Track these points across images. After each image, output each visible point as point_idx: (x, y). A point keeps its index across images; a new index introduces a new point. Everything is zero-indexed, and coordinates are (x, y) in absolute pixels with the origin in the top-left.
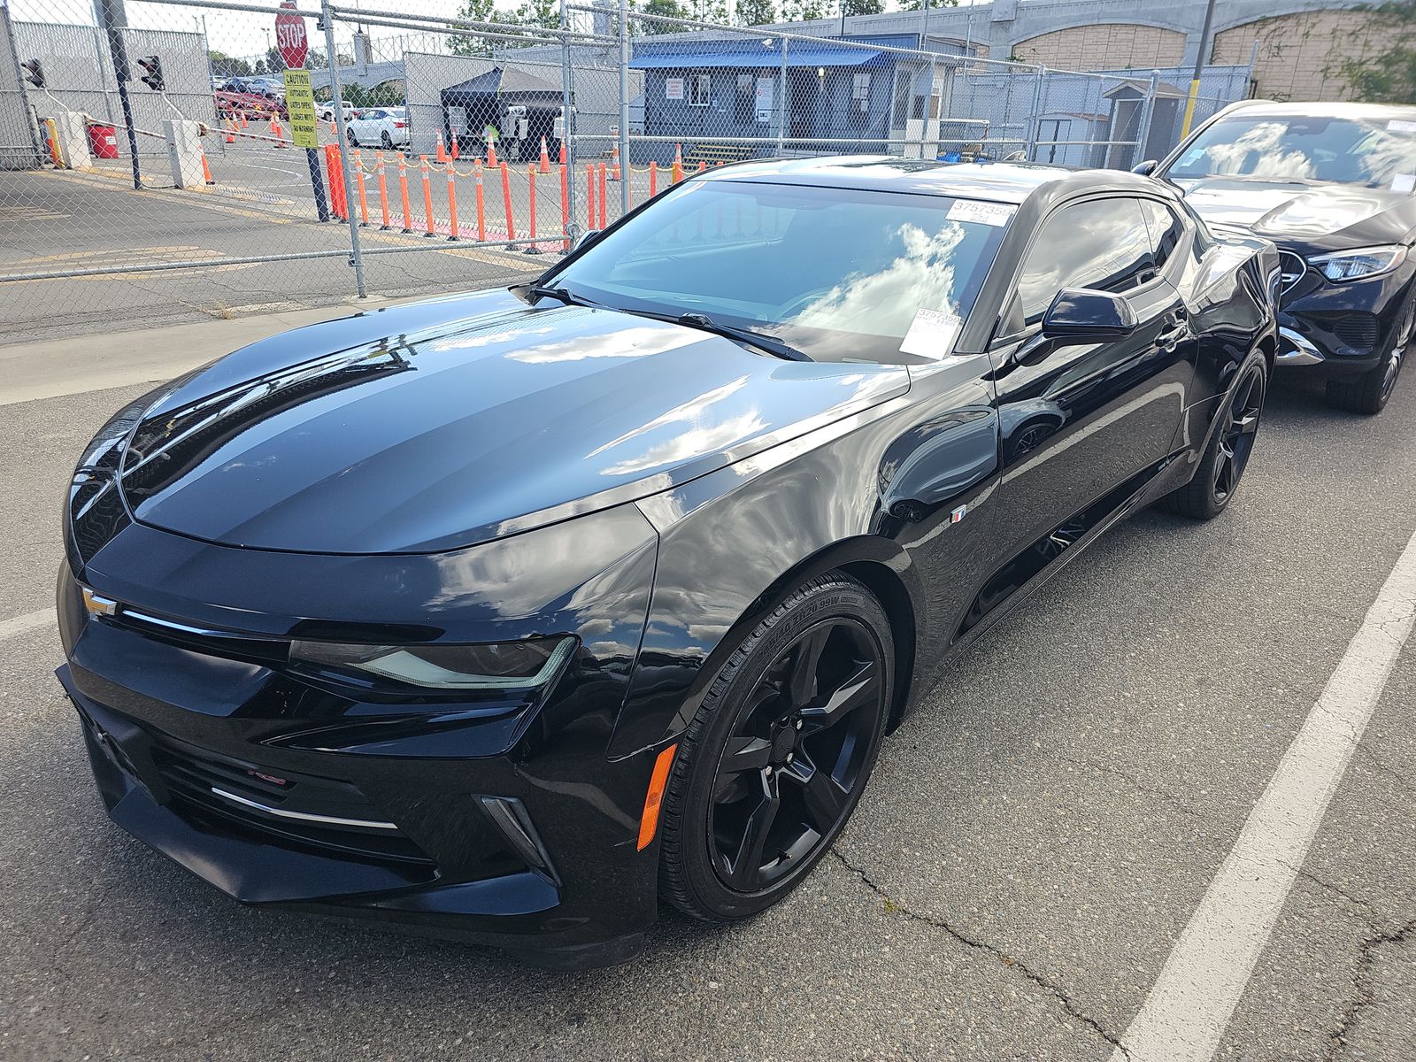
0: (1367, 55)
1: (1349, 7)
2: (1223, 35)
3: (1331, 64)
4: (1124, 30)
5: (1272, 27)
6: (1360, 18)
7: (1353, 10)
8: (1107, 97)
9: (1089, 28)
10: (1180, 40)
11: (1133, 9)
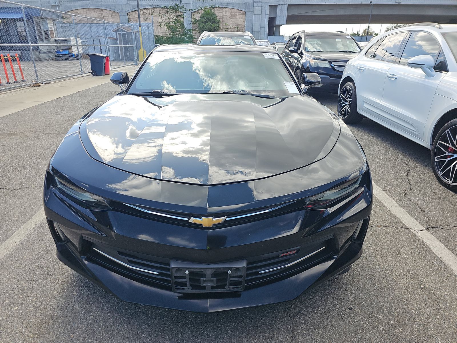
0: (169, 21)
1: (161, 7)
2: (130, 14)
3: (161, 23)
4: (99, 10)
5: (143, 12)
6: (164, 10)
7: (162, 8)
8: (114, 31)
9: (87, 10)
10: (117, 15)
11: (100, 4)
